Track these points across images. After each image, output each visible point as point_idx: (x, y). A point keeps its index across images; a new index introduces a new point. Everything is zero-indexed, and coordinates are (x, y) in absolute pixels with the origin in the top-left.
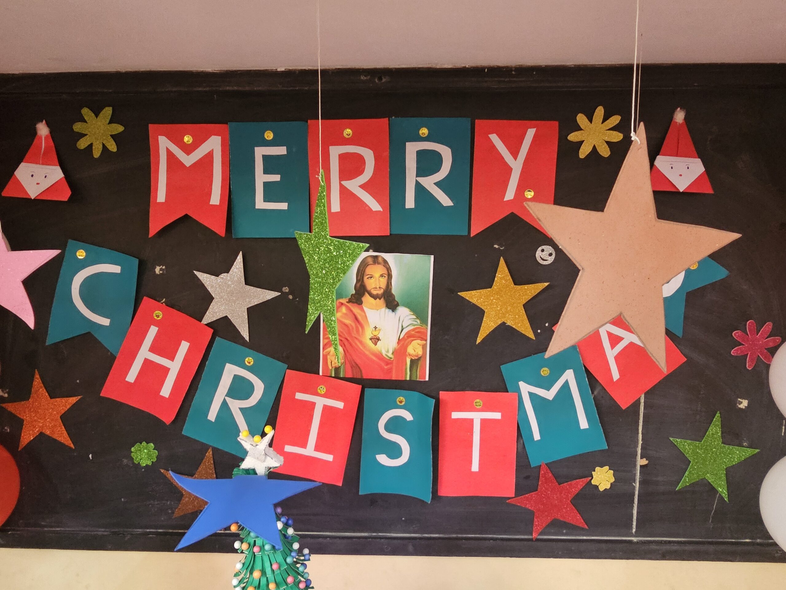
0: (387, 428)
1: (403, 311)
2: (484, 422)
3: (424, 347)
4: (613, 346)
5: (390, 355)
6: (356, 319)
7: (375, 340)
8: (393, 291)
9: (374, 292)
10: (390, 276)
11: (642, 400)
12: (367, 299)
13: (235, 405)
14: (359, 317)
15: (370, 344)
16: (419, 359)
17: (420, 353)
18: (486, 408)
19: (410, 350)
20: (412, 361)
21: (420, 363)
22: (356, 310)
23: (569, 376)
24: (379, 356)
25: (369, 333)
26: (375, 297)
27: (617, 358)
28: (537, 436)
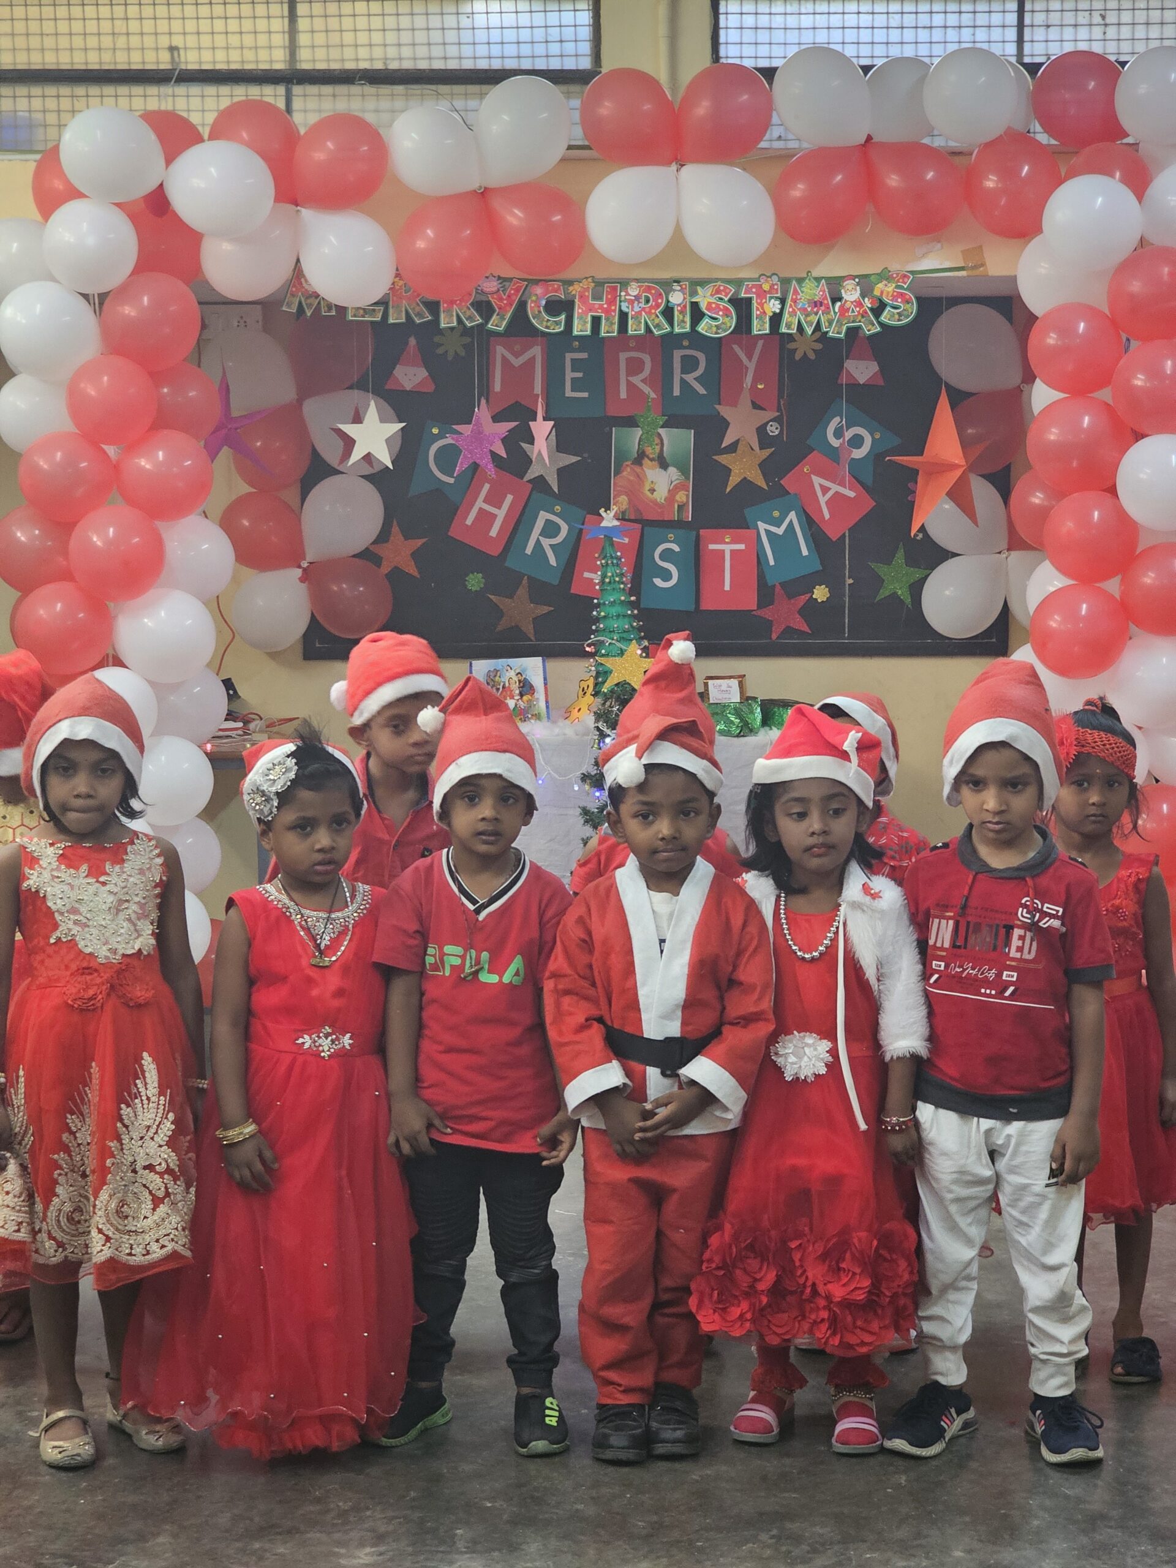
0: (661, 557)
1: (672, 470)
2: (732, 552)
3: (687, 496)
4: (824, 495)
5: (663, 501)
6: (638, 476)
7: (652, 491)
8: (665, 455)
9: (651, 456)
10: (662, 444)
11: (847, 535)
12: (646, 461)
13: (546, 543)
14: (641, 476)
15: (648, 494)
16: (684, 505)
17: (684, 500)
18: (733, 542)
19: (678, 498)
20: (679, 506)
21: (685, 508)
22: (638, 469)
23: (792, 515)
24: (655, 502)
25: (647, 487)
26: (652, 460)
27: (827, 503)
28: (772, 563)
